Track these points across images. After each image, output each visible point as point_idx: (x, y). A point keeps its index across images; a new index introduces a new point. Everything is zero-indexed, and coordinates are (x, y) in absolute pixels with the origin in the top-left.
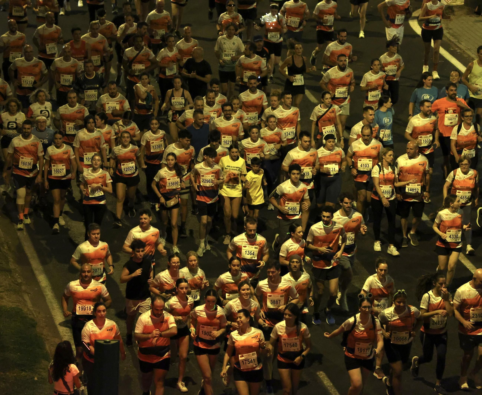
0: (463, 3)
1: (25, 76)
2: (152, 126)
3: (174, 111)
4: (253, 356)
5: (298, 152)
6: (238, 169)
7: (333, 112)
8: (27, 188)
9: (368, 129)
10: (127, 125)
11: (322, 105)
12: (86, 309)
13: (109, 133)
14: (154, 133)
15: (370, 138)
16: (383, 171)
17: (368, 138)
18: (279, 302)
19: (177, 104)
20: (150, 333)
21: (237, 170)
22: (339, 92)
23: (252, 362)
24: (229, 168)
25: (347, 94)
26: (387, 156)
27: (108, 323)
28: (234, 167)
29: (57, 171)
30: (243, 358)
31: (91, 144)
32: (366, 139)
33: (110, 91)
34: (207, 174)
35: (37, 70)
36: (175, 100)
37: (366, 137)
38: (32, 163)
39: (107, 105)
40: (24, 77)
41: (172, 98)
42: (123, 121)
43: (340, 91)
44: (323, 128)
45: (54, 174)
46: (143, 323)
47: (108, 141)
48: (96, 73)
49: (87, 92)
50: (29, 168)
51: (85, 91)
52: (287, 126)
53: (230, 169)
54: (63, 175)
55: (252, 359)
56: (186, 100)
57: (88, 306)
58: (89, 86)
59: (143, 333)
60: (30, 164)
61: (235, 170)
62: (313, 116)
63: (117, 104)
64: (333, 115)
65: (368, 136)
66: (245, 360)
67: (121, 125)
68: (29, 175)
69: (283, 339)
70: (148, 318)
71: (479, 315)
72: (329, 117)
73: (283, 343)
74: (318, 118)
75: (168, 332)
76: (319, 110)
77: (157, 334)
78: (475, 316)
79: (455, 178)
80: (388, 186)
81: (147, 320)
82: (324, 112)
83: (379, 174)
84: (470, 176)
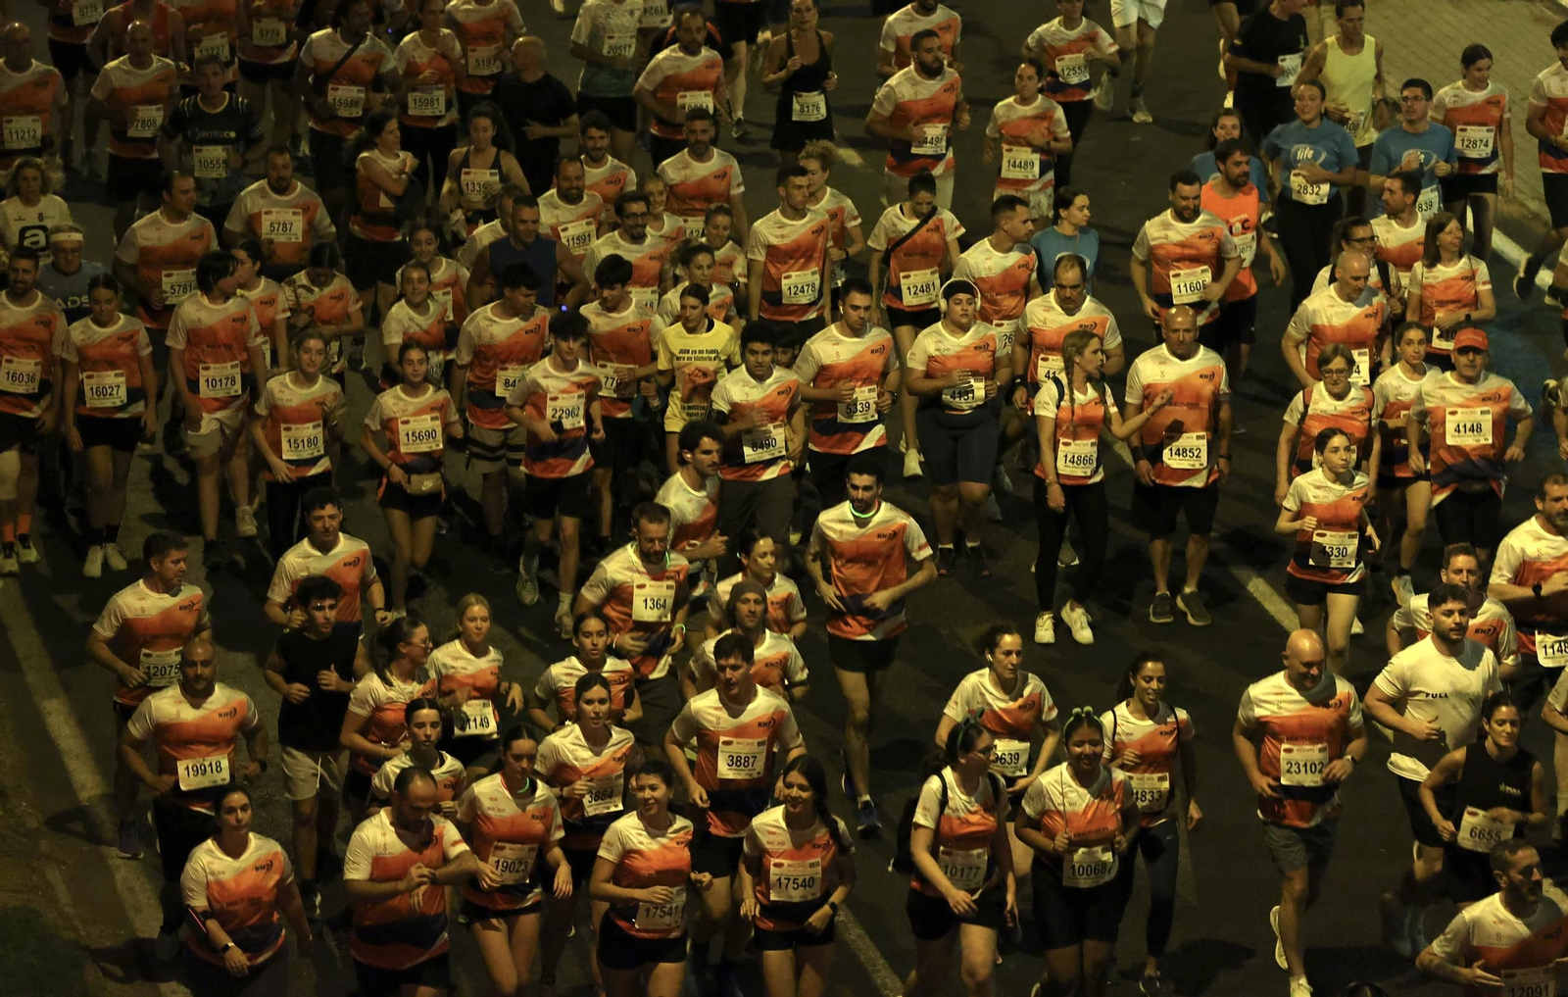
1: (14, 118)
3: (468, 210)
5: (837, 343)
6: (713, 356)
7: (938, 228)
8: (24, 450)
9: (1072, 267)
10: (322, 285)
11: (907, 206)
12: (208, 769)
13: (270, 302)
15: (1081, 293)
16: (1071, 396)
17: (1075, 293)
18: (751, 760)
19: (477, 187)
20: (398, 878)
21: (710, 359)
24: (686, 355)
25: (944, 143)
26: (1088, 352)
27: (258, 847)
28: (701, 352)
29: (101, 392)
31: (222, 335)
32: (1069, 298)
33: (274, 174)
35: (45, 95)
36: (470, 177)
37: (1068, 292)
38: (38, 378)
39: (264, 217)
40: (11, 121)
41: (464, 170)
42: (308, 274)
44: (902, 274)
45: (93, 402)
46: (370, 850)
47: (268, 329)
48: (231, 98)
49: (200, 151)
50: (31, 391)
51: (194, 148)
52: (797, 266)
53: (689, 359)
54: (119, 403)
55: (674, 906)
56: (504, 178)
57: (213, 759)
58: (205, 134)
59: (372, 879)
60: (31, 379)
61: (704, 359)
62: (877, 237)
63: (294, 213)
64: (935, 238)
65: (1074, 287)
67: (303, 287)
68: (29, 410)
69: (776, 865)
70: (384, 834)
71: (1306, 765)
72: (926, 243)
73: (773, 878)
74: (892, 243)
75: (451, 868)
76: (896, 221)
77: (424, 876)
78: (1295, 768)
79: (1310, 412)
80: (1085, 442)
81: (381, 840)
82: (911, 228)
83: (1058, 407)
84: (1353, 404)
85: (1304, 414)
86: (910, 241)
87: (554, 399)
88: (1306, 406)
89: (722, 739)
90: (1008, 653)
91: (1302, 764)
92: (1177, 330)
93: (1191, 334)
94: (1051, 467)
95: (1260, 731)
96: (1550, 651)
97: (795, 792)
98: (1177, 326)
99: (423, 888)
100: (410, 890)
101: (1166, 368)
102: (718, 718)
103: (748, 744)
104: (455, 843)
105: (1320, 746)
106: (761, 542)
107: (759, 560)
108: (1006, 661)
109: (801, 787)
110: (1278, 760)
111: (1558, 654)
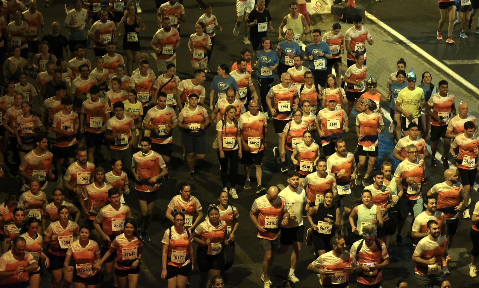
0: (330, 12)
2: (21, 80)
4: (88, 266)
5: (156, 111)
6: (138, 111)
7: (174, 81)
11: (164, 75)
14: (22, 85)
16: (226, 125)
18: (121, 225)
20: (14, 270)
22: (166, 49)
23: (87, 271)
24: (131, 110)
25: (172, 51)
26: (229, 113)
30: (80, 267)
34: (67, 121)
41: (40, 60)
43: (168, 49)
46: (5, 262)
55: (88, 268)
59: (6, 270)
62: (157, 85)
64: (174, 84)
66: (82, 269)
69: (124, 250)
70: (10, 257)
71: (272, 222)
72: (171, 86)
73: (123, 253)
74: (161, 87)
75: (30, 267)
76: (162, 79)
77: (21, 270)
78: (269, 223)
79: (291, 129)
80: (230, 137)
81: (9, 259)
82: (168, 81)
83: (223, 128)
84: (302, 126)
85: (289, 130)
86: (167, 85)
87: (63, 123)
88: (290, 127)
89: (112, 219)
90: (186, 192)
91: (271, 222)
92: (253, 106)
93: (257, 108)
94: (221, 145)
95: (258, 212)
96: (341, 190)
97: (129, 229)
98: (253, 105)
99: (21, 273)
100: (17, 274)
101: (250, 118)
102: (111, 213)
103: (120, 220)
104: (31, 260)
105: (276, 217)
106: (118, 162)
107: (117, 167)
108: (186, 193)
109: (131, 228)
110: (264, 221)
111: (343, 191)
